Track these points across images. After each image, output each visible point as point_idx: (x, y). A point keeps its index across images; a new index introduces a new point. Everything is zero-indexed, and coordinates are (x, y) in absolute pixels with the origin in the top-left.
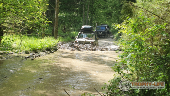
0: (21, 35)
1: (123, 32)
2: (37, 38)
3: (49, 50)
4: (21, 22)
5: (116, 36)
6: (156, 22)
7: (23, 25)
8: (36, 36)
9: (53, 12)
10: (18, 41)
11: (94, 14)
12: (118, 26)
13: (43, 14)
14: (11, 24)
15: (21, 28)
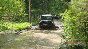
0: (13, 22)
1: (65, 17)
2: (21, 23)
3: (27, 29)
4: (12, 15)
5: (61, 19)
6: (81, 11)
7: (13, 17)
8: (20, 22)
9: (28, 9)
10: (11, 25)
11: (50, 9)
12: (62, 14)
13: (23, 11)
14: (7, 17)
15: (12, 18)
